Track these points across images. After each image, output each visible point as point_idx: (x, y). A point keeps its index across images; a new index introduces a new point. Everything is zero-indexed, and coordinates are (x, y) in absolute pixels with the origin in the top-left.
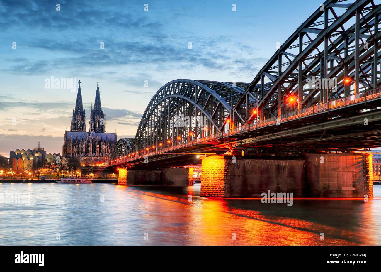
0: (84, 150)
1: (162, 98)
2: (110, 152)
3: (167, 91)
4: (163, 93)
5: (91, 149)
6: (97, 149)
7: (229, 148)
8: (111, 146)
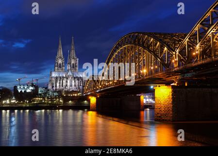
0: (64, 84)
5: (68, 84)
6: (73, 84)
7: (174, 80)
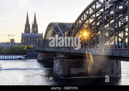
6: (35, 41)
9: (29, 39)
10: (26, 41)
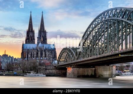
0: (35, 55)
1: (102, 20)
2: (51, 57)
3: (107, 15)
4: (103, 17)
5: (39, 55)
6: (43, 55)
8: (52, 53)
9: (35, 53)
10: (29, 56)
